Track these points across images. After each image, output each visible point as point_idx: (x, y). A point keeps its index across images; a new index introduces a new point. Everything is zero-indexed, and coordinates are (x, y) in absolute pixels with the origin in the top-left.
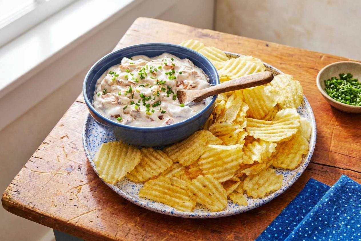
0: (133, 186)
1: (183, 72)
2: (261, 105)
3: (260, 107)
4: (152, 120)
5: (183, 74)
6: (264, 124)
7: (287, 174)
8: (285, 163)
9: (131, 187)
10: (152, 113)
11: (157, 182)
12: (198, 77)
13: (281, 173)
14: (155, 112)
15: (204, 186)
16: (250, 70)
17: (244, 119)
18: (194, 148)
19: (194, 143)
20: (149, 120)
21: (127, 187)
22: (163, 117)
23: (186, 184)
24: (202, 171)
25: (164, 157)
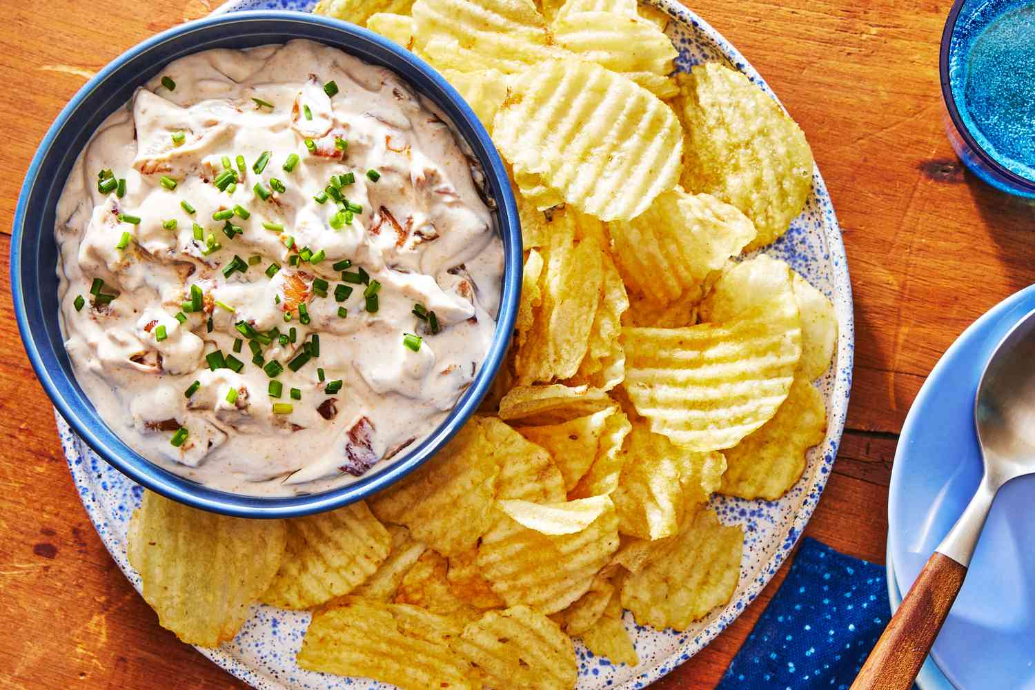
0: (275, 623)
1: (383, 169)
2: (667, 256)
3: (665, 264)
4: (296, 428)
5: (384, 180)
6: (681, 343)
7: (755, 518)
8: (750, 480)
9: (268, 628)
10: (294, 402)
11: (350, 620)
12: (446, 192)
13: (736, 514)
14: (303, 395)
15: (503, 640)
16: (622, 118)
17: (612, 349)
18: (456, 492)
19: (456, 473)
20: (288, 431)
21: (256, 633)
22: (336, 404)
23: (444, 625)
24: (492, 584)
25: (360, 516)
